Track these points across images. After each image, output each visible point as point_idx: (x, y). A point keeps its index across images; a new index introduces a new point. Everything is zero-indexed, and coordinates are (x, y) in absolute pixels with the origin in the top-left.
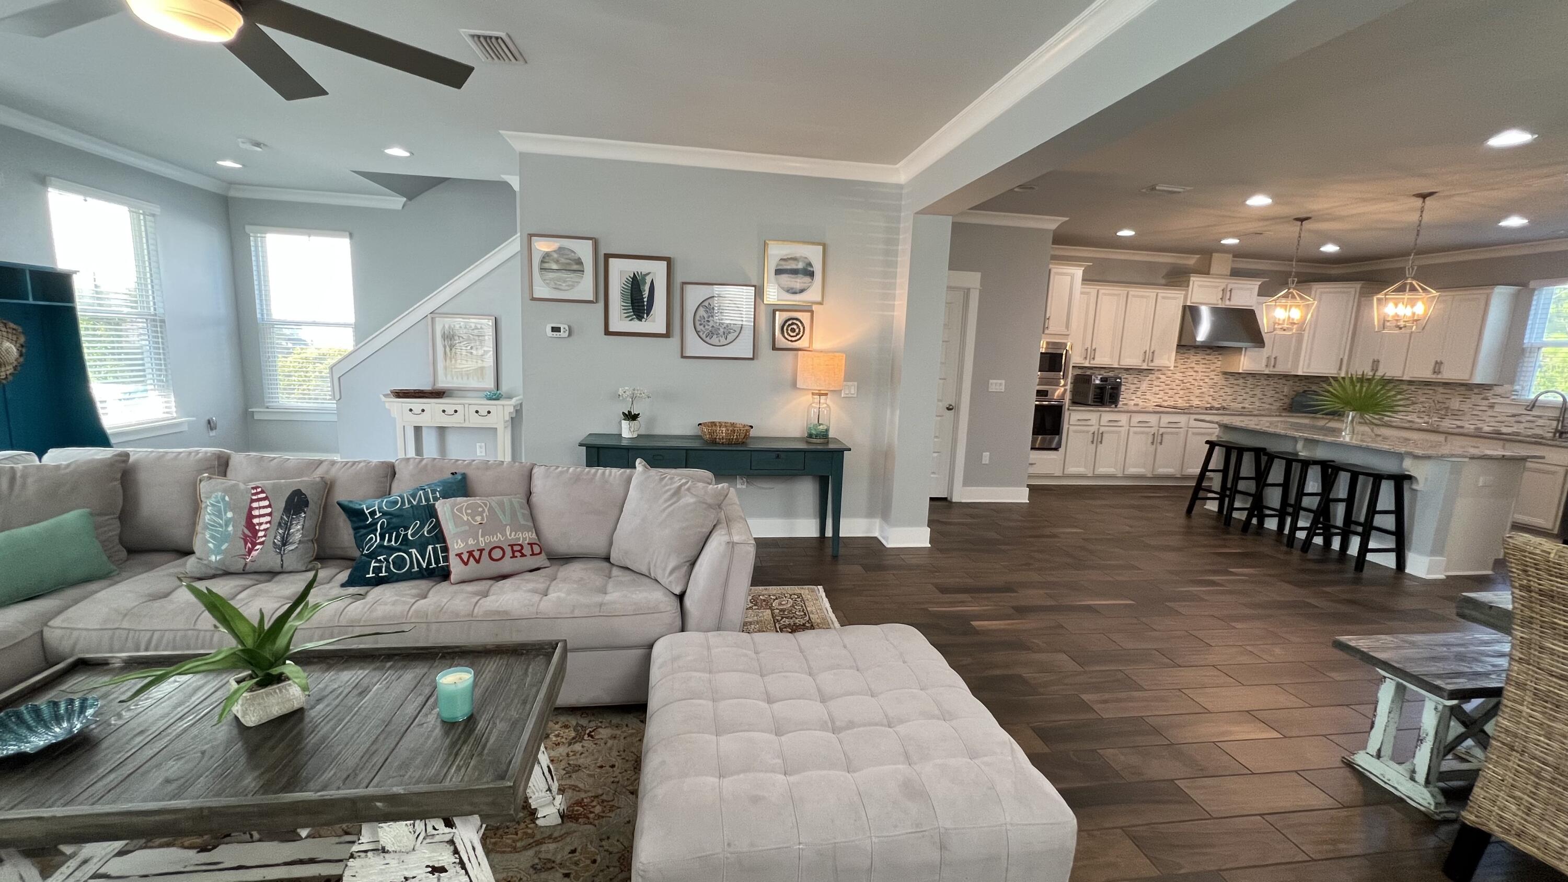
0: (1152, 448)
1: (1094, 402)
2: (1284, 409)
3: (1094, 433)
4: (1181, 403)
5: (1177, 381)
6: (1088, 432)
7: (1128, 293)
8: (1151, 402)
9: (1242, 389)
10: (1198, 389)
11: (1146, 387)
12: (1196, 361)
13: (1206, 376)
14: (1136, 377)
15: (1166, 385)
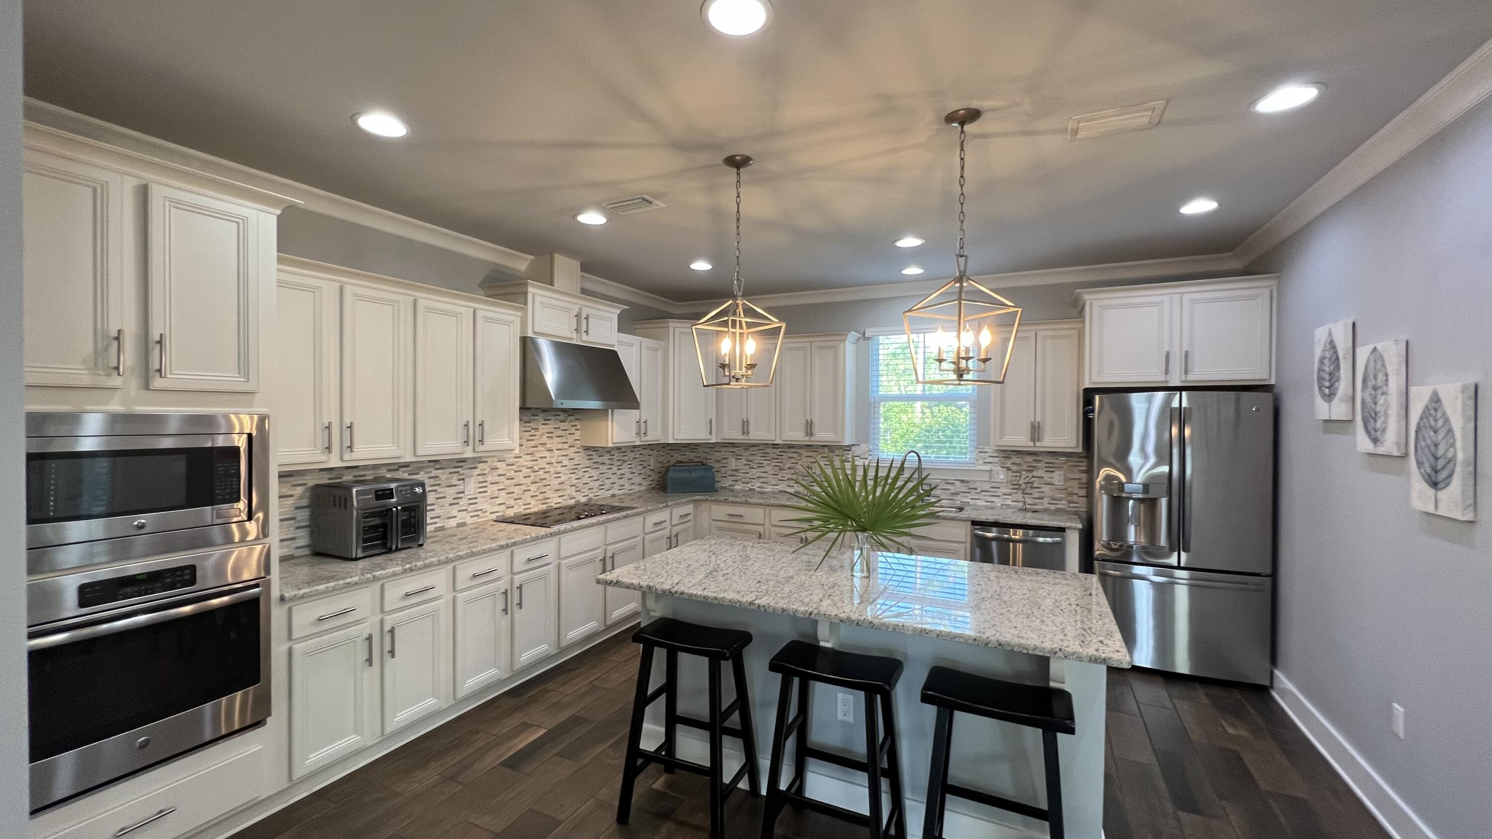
0: (505, 621)
1: (365, 548)
2: (654, 488)
3: (369, 639)
4: (536, 506)
5: (525, 470)
6: (350, 641)
7: (415, 301)
8: (488, 514)
9: (608, 469)
10: (556, 478)
11: (475, 488)
12: (548, 433)
13: (563, 456)
14: (451, 473)
15: (507, 479)
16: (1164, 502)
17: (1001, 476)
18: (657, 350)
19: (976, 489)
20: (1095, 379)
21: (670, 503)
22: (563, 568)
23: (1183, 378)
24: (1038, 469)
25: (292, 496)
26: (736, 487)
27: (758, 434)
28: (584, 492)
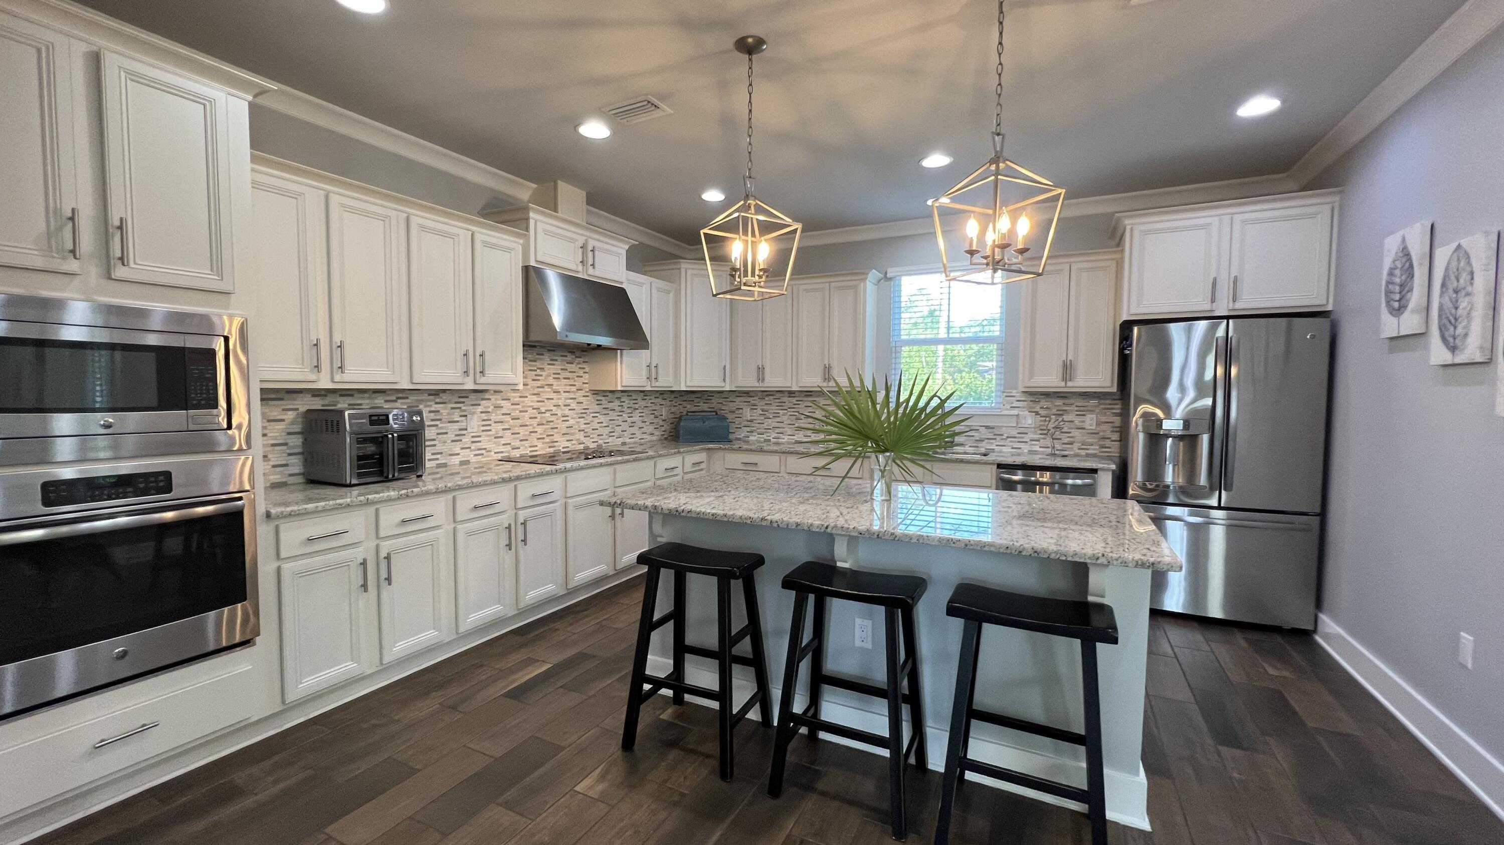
0: (509, 557)
1: (360, 475)
2: (666, 439)
3: (364, 564)
4: (542, 449)
5: (530, 411)
6: (344, 564)
7: (408, 220)
8: (493, 453)
9: (618, 416)
10: (563, 421)
11: (478, 426)
12: (554, 374)
13: (571, 399)
14: (453, 408)
15: (512, 419)
16: (1205, 438)
17: (1029, 420)
18: (668, 292)
19: (1002, 435)
20: (1133, 311)
21: (682, 450)
22: (570, 508)
23: (1231, 306)
24: (1069, 413)
25: (283, 420)
26: (752, 438)
27: (773, 381)
28: (593, 438)
